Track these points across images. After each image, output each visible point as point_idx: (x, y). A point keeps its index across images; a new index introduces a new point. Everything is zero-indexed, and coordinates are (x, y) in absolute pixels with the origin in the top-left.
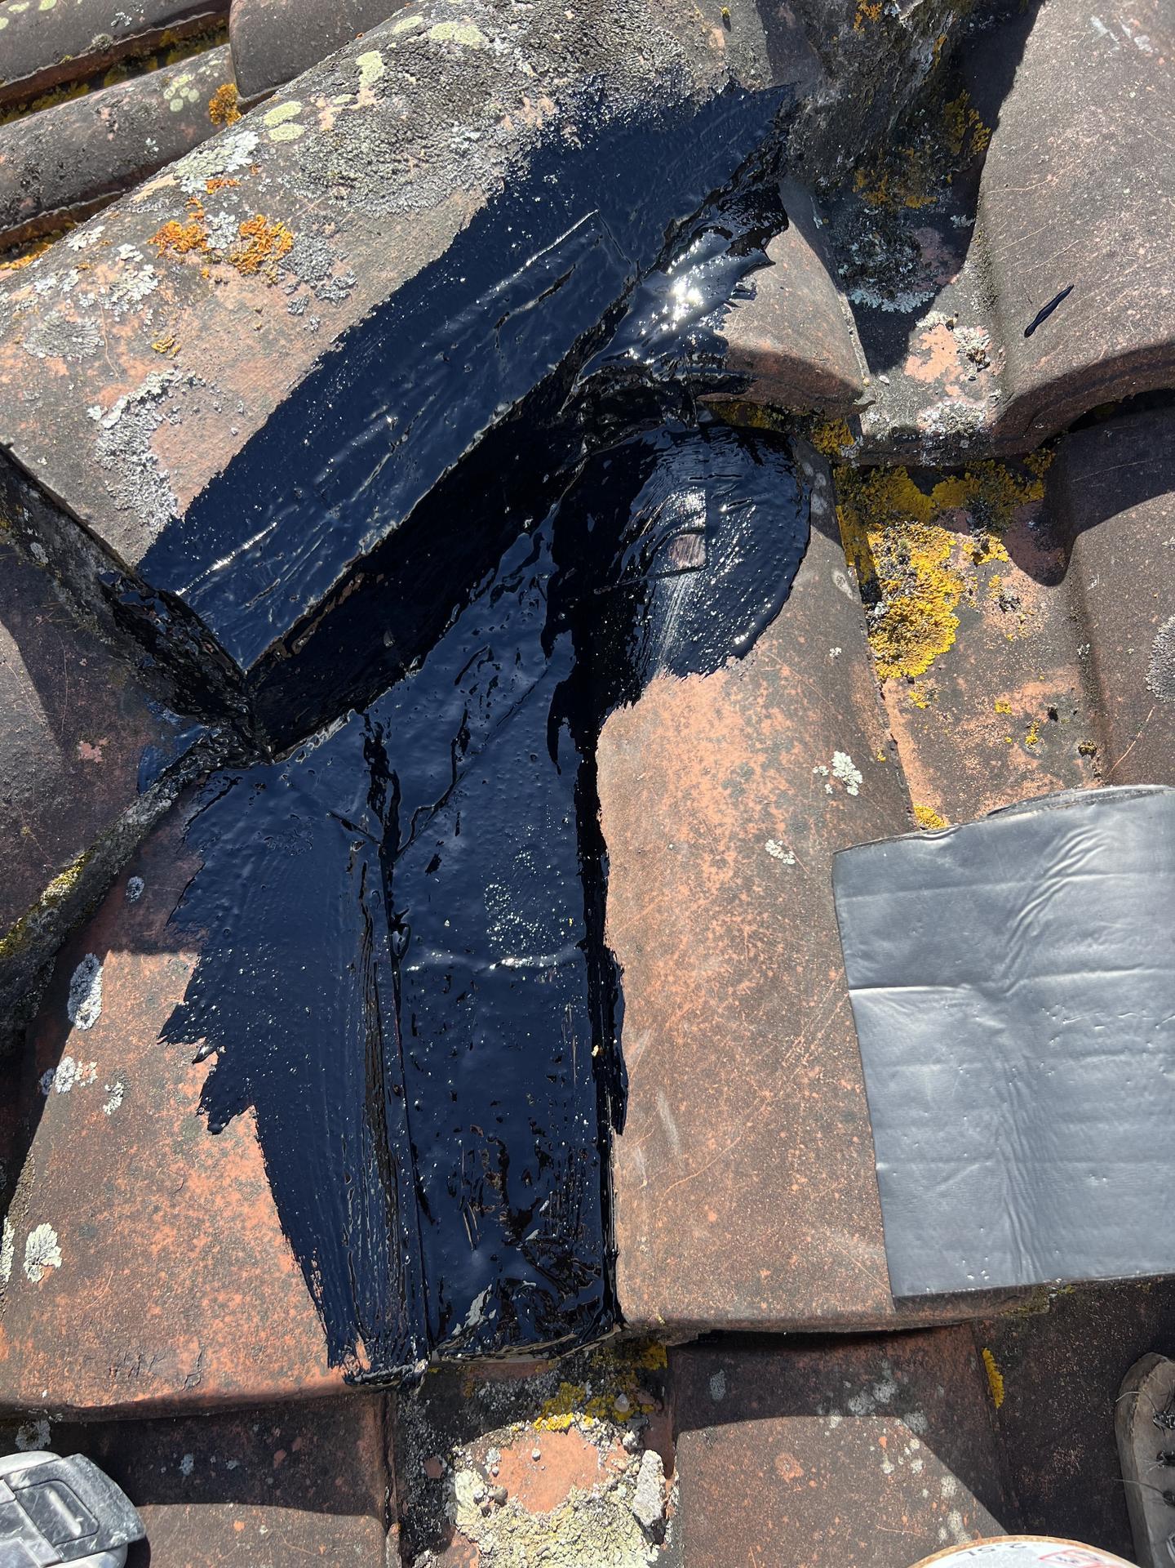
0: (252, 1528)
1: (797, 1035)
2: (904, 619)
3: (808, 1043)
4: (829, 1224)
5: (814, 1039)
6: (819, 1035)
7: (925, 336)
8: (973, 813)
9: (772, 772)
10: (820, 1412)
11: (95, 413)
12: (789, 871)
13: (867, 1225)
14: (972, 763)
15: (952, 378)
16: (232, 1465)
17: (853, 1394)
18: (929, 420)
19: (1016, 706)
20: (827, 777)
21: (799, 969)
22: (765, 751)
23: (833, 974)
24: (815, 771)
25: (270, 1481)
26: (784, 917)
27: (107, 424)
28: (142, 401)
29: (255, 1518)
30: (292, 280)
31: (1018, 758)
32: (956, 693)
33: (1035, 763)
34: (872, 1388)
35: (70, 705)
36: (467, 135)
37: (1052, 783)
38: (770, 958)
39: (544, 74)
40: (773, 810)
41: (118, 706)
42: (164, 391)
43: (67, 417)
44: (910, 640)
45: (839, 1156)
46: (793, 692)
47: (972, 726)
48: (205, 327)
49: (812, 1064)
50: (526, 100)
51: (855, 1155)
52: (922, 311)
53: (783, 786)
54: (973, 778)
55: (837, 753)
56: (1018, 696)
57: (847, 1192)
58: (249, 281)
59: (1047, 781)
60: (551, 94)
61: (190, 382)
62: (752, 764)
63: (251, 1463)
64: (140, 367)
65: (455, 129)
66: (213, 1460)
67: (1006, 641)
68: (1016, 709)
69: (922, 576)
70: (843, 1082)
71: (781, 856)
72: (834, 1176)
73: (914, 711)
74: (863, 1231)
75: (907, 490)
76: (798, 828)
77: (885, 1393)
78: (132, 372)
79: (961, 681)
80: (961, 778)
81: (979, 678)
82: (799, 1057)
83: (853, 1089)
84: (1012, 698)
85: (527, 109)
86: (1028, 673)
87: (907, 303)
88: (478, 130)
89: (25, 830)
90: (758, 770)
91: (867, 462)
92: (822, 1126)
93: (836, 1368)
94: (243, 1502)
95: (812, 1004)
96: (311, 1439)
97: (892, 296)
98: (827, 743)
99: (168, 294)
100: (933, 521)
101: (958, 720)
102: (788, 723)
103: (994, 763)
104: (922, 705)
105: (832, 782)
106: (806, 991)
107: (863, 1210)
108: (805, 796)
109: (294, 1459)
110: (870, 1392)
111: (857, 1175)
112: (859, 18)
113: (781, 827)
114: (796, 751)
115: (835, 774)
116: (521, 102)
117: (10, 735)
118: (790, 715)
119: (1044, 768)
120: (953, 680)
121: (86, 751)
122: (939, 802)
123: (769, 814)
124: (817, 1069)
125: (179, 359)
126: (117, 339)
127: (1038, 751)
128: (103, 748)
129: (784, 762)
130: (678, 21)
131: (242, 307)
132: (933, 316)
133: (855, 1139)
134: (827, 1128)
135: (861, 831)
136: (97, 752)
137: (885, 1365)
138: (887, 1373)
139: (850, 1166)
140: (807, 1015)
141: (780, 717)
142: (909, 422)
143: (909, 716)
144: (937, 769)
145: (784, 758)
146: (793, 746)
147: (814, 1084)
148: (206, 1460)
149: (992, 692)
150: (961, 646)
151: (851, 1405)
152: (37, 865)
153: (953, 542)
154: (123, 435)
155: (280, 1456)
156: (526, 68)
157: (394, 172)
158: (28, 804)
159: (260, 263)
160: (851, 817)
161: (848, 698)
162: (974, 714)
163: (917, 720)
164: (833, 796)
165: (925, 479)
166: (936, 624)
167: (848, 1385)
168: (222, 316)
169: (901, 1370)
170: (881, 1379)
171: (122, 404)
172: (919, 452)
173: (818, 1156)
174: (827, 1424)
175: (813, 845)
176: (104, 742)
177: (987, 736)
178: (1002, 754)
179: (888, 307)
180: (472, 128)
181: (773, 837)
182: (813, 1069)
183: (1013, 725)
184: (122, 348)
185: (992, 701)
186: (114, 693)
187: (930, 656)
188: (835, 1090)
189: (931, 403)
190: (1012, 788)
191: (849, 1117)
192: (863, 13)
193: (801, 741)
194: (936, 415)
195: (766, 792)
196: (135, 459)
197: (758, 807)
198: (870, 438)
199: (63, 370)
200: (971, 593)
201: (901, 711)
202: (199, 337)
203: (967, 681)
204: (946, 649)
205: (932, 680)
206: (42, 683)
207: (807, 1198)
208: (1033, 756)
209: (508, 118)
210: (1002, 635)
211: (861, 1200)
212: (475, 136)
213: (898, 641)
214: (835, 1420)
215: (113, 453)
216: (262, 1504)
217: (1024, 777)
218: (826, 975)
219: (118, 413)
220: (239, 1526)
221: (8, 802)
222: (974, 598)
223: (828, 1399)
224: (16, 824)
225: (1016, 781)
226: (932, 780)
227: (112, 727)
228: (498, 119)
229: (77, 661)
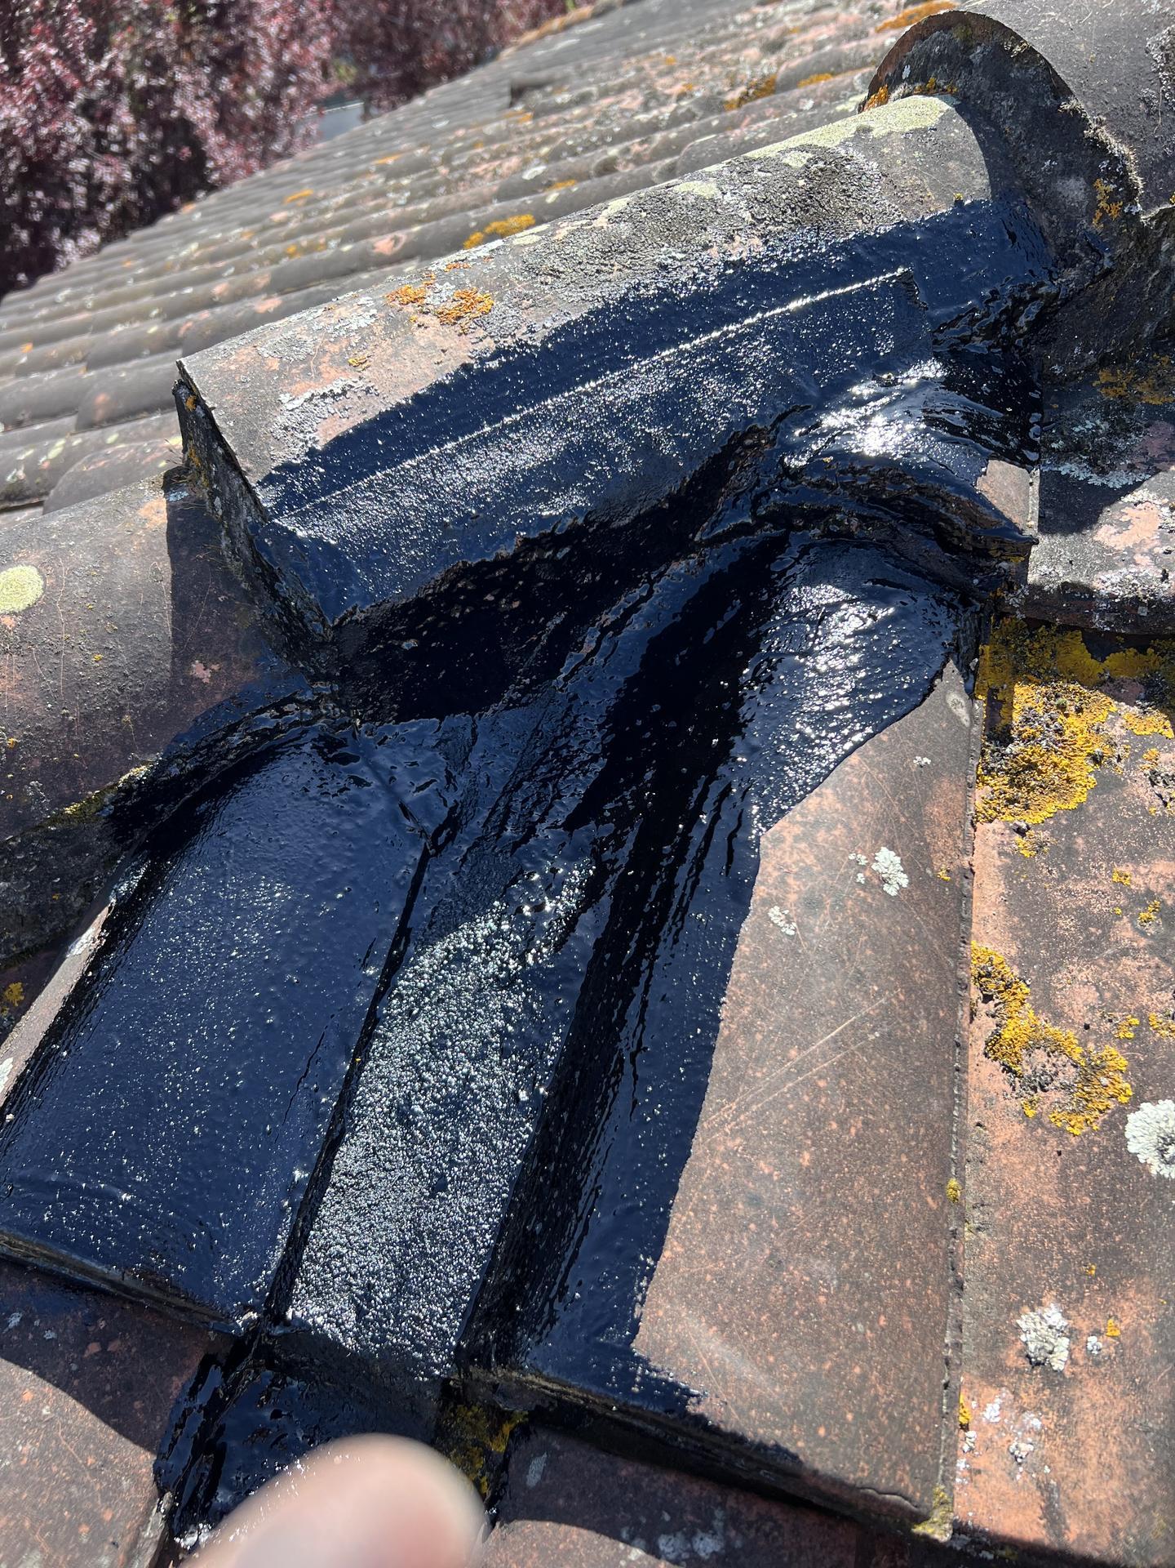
0: (37, 1403)
1: (730, 1100)
2: (1031, 766)
3: (739, 1111)
4: (689, 1305)
5: (746, 1110)
6: (754, 1108)
7: (1127, 510)
8: (1051, 974)
9: (803, 845)
10: (624, 1535)
11: (284, 398)
12: (785, 940)
13: (731, 1321)
14: (1066, 923)
15: (1146, 550)
16: (49, 1335)
17: (668, 1530)
18: (1107, 583)
19: (1139, 880)
20: (864, 867)
21: (759, 1037)
22: (804, 824)
23: (793, 1053)
24: (852, 857)
25: (74, 1367)
26: (762, 982)
27: (290, 407)
28: (324, 396)
29: (45, 1396)
30: (481, 333)
31: (1124, 932)
32: (1071, 851)
33: (1143, 942)
34: (694, 1534)
35: (199, 628)
36: (674, 254)
37: (1158, 967)
38: (732, 1018)
39: (760, 221)
40: (790, 880)
41: (237, 642)
42: (344, 392)
43: (263, 396)
44: (1033, 789)
45: (727, 1237)
46: (855, 780)
47: (1079, 887)
48: (396, 354)
49: (734, 1134)
50: (737, 238)
51: (745, 1242)
52: (1128, 489)
53: (810, 860)
54: (1063, 938)
55: (884, 849)
56: (1143, 870)
57: (721, 1278)
58: (446, 329)
59: (1152, 963)
60: (762, 236)
61: (367, 391)
62: (785, 834)
63: (66, 1342)
64: (333, 372)
65: (663, 250)
66: (37, 1323)
67: (1146, 814)
68: (1138, 883)
69: (1068, 733)
70: (762, 1164)
71: (781, 924)
72: (713, 1256)
73: (1015, 856)
74: (723, 1326)
75: (1076, 652)
76: (811, 904)
77: (706, 1546)
78: (325, 376)
79: (1080, 841)
80: (1048, 936)
81: (1102, 842)
82: (724, 1123)
83: (771, 1175)
84: (1135, 871)
85: (736, 244)
86: (1163, 851)
87: (1115, 481)
88: (684, 252)
89: (127, 718)
90: (789, 840)
91: (1034, 615)
92: (721, 1201)
93: (660, 1494)
94: (42, 1375)
95: (759, 1075)
96: (129, 1350)
97: (1103, 472)
98: (877, 836)
99: (378, 330)
100: (1099, 685)
101: (1063, 878)
102: (838, 806)
103: (1093, 930)
104: (1026, 854)
105: (868, 873)
106: (757, 1059)
107: (732, 1304)
108: (832, 878)
109: (105, 1357)
110: (690, 1537)
111: (740, 1265)
112: (1098, 214)
113: (793, 897)
114: (837, 833)
115: (874, 867)
116: (732, 238)
117: (143, 638)
118: (842, 799)
119: (1152, 950)
120: (1070, 837)
121: (198, 670)
122: (1013, 953)
123: (784, 882)
124: (738, 1141)
125: (366, 373)
126: (325, 352)
127: (1152, 931)
128: (213, 672)
129: (820, 839)
130: (908, 199)
131: (432, 345)
132: (1139, 494)
133: (752, 1226)
134: (726, 1205)
135: (884, 931)
136: (208, 673)
137: (719, 1514)
138: (718, 1524)
139: (736, 1252)
140: (748, 1084)
141: (831, 798)
142: (1083, 580)
143: (1008, 861)
144: (1023, 918)
145: (821, 835)
146: (835, 828)
147: (729, 1155)
148: (31, 1322)
149: (1112, 858)
150: (1091, 808)
151: (663, 1543)
152: (127, 751)
153: (1113, 709)
154: (298, 417)
155: (94, 1348)
156: (747, 215)
157: (598, 271)
158: (136, 697)
159: (459, 318)
160: (879, 912)
161: (919, 806)
162: (1084, 874)
163: (1014, 868)
164: (864, 887)
165: (1099, 645)
166: (1068, 780)
167: (667, 1517)
168: (411, 350)
169: (738, 1530)
170: (707, 1527)
171: (308, 395)
172: (1091, 614)
173: (704, 1230)
174: (626, 1553)
175: (821, 924)
176: (215, 667)
177: (1093, 901)
178: (1105, 923)
179: (1096, 480)
180: (679, 250)
181: (780, 905)
182: (734, 1139)
183: (1128, 897)
184: (327, 358)
185: (1110, 869)
186: (237, 630)
187: (1051, 808)
188: (750, 1168)
189: (1113, 567)
190: (1107, 960)
191: (755, 1201)
192: (1102, 210)
193: (846, 826)
194: (1116, 579)
195: (789, 862)
196: (301, 436)
197: (776, 874)
198: (1036, 588)
199: (276, 366)
200: (1119, 759)
201: (1000, 854)
202: (388, 361)
203: (1087, 842)
204: (1072, 805)
205: (1047, 833)
206: (181, 604)
207: (675, 1269)
208: (1144, 934)
209: (715, 248)
210: (1143, 807)
211: (733, 1290)
212: (682, 256)
213: (1019, 787)
214: (636, 1553)
215: (286, 428)
216: (57, 1386)
217: (1125, 952)
218: (785, 1051)
219: (301, 401)
220: (28, 1396)
222: (1121, 765)
223: (638, 1524)
224: (121, 711)
225: (1114, 955)
226: (1013, 929)
227: (226, 657)
228: (706, 247)
229: (217, 596)
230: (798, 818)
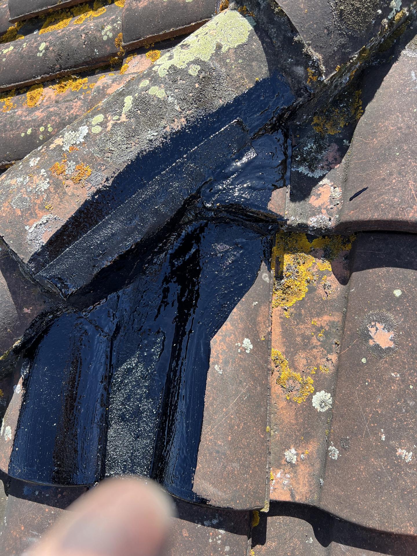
0: (50, 511)
1: (209, 425)
2: (289, 287)
3: (212, 428)
4: (204, 480)
5: (213, 428)
6: (215, 427)
7: (320, 188)
8: (294, 356)
9: (222, 343)
10: (196, 522)
11: (27, 228)
12: (220, 376)
13: (215, 482)
14: (299, 339)
15: (325, 206)
16: (47, 495)
17: (206, 520)
18: (312, 222)
19: (319, 323)
20: (240, 347)
21: (215, 406)
22: (222, 336)
23: (224, 410)
24: (236, 344)
25: (56, 501)
26: (214, 389)
27: (30, 231)
28: (41, 224)
29: (51, 509)
30: (90, 185)
31: (314, 341)
32: (300, 315)
33: (319, 343)
34: (212, 520)
35: (22, 299)
36: (153, 134)
37: (323, 351)
38: (207, 401)
39: (183, 110)
40: (220, 356)
41: (35, 299)
42: (47, 221)
43: (19, 228)
44: (289, 294)
45: (212, 462)
46: (236, 317)
47: (302, 327)
48: (61, 201)
49: (211, 435)
50: (176, 120)
51: (216, 463)
52: (321, 178)
53: (225, 348)
54: (297, 344)
55: (245, 339)
56: (320, 319)
57: (211, 472)
58: (76, 186)
59: (321, 350)
60: (185, 117)
61: (55, 219)
62: (217, 339)
63: (52, 496)
64: (41, 214)
65: (149, 132)
66: (43, 493)
67: (322, 300)
68: (318, 324)
69: (300, 272)
70: (219, 442)
71: (218, 371)
72: (209, 467)
73: (284, 318)
74: (213, 484)
76: (226, 363)
77: (215, 522)
78: (39, 215)
79: (303, 311)
80: (293, 344)
81: (309, 311)
82: (208, 432)
83: (221, 444)
84: (318, 320)
85: (175, 123)
86: (326, 312)
87: (317, 174)
88: (157, 132)
89: (9, 330)
90: (218, 342)
91: (290, 231)
92: (209, 453)
93: (203, 512)
94: (49, 505)
95: (216, 417)
96: (68, 493)
97: (313, 171)
98: (243, 335)
99: (52, 190)
100: (309, 253)
101: (298, 324)
102: (232, 328)
103: (306, 340)
104: (287, 317)
105: (241, 348)
106: (215, 413)
107: (215, 478)
108: (231, 353)
109: (63, 497)
110: (211, 521)
111: (216, 468)
112: (309, 80)
113: (221, 361)
114: (232, 337)
115: (243, 346)
116: (174, 121)
117: (5, 306)
118: (233, 325)
119: (322, 346)
120: (300, 310)
121: (26, 310)
122: (284, 350)
123: (218, 356)
124: (212, 437)
125: (53, 211)
126: (36, 204)
127: (322, 339)
128: (31, 309)
129: (227, 340)
130: (238, 85)
131: (73, 195)
132: (325, 181)
133: (218, 458)
134: (211, 454)
135: (247, 365)
136: (29, 310)
137: (217, 514)
138: (217, 517)
139: (214, 465)
140: (213, 420)
141: (229, 325)
142: (305, 221)
143: (282, 320)
144: (287, 339)
145: (227, 339)
146: (231, 336)
147: (210, 440)
148: (41, 493)
149: (312, 316)
150: (306, 299)
151: (205, 523)
152: (12, 338)
153: (314, 261)
154: (34, 235)
155: (59, 495)
156: (177, 108)
157: (127, 148)
158: (9, 324)
159: (80, 180)
160: (245, 360)
161: (255, 319)
162: (304, 322)
163: (284, 322)
164: (240, 353)
165: (310, 238)
166: (300, 290)
167: (205, 517)
168: (67, 197)
169: (221, 517)
170: (215, 518)
171: (35, 225)
172: (307, 231)
173: (206, 461)
174: (197, 526)
175: (229, 368)
176: (31, 308)
177: (306, 331)
178: (309, 338)
179: (310, 175)
180: (155, 131)
181: (218, 364)
182: (211, 436)
183: (316, 329)
184: (37, 207)
185: (311, 320)
186: (34, 296)
187: (295, 301)
188: (215, 443)
189: (314, 215)
190: (309, 350)
191: (218, 452)
192: (310, 78)
193: (234, 334)
194: (315, 220)
195: (219, 349)
196: (37, 242)
197: (216, 354)
198: (290, 225)
199: (20, 213)
200: (315, 280)
201: (280, 318)
202: (59, 205)
203: (305, 311)
204: (301, 299)
205: (293, 309)
206: (14, 293)
207: (200, 471)
208: (319, 341)
209: (168, 127)
210: (321, 297)
211: (215, 475)
212: (156, 134)
213: (285, 294)
214: (199, 526)
215: (31, 240)
216: (53, 506)
217: (314, 347)
218: (222, 409)
219: (33, 228)
220: (47, 510)
221: (4, 323)
222: (315, 283)
223: (199, 519)
224: (6, 329)
225: (311, 348)
226: (283, 343)
227: (34, 304)
228: (165, 127)
229: (24, 287)
230: (220, 334)
